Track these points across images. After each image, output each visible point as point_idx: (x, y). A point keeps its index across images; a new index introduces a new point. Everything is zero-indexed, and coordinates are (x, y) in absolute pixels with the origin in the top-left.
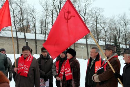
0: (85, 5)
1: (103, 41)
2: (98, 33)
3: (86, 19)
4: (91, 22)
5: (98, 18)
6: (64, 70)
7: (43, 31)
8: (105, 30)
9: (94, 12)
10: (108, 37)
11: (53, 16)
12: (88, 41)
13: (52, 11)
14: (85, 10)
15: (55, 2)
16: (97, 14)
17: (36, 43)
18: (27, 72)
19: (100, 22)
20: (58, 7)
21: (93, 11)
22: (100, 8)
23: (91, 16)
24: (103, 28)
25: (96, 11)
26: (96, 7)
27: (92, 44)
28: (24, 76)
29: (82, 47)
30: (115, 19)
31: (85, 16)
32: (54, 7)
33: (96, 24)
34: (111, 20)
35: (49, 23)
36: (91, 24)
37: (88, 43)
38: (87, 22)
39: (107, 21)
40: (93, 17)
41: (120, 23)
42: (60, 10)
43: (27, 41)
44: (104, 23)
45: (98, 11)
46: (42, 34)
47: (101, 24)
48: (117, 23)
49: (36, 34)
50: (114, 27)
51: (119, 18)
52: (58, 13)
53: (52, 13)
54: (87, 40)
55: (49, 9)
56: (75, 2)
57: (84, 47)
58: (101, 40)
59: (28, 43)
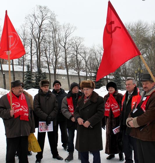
0: (65, 34)
1: (83, 71)
2: (79, 63)
3: (66, 48)
4: (71, 53)
5: (79, 48)
6: (110, 106)
7: (20, 62)
8: (85, 60)
9: (75, 42)
10: (89, 67)
11: (31, 45)
12: (69, 72)
13: (31, 40)
14: (65, 39)
15: (33, 31)
16: (77, 44)
17: (14, 75)
18: (27, 115)
19: (80, 52)
20: (37, 36)
21: (73, 40)
22: (80, 38)
23: (71, 46)
24: (84, 58)
25: (76, 40)
26: (76, 37)
27: (73, 75)
28: (25, 120)
29: (63, 78)
30: (95, 48)
31: (65, 45)
32: (33, 36)
33: (76, 54)
34: (92, 50)
35: (28, 53)
36: (72, 54)
37: (69, 73)
38: (68, 52)
39: (88, 51)
40: (73, 47)
41: (100, 53)
42: (39, 39)
43: (4, 73)
44: (85, 53)
45: (78, 41)
46: (19, 65)
47: (81, 54)
48: (98, 52)
49: (14, 66)
50: (95, 57)
51: (99, 48)
52: (37, 42)
53: (31, 42)
54: (67, 71)
55: (28, 38)
56: (55, 31)
57: (65, 78)
58: (81, 70)
59: (5, 75)
